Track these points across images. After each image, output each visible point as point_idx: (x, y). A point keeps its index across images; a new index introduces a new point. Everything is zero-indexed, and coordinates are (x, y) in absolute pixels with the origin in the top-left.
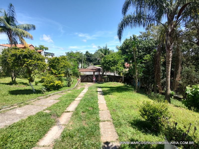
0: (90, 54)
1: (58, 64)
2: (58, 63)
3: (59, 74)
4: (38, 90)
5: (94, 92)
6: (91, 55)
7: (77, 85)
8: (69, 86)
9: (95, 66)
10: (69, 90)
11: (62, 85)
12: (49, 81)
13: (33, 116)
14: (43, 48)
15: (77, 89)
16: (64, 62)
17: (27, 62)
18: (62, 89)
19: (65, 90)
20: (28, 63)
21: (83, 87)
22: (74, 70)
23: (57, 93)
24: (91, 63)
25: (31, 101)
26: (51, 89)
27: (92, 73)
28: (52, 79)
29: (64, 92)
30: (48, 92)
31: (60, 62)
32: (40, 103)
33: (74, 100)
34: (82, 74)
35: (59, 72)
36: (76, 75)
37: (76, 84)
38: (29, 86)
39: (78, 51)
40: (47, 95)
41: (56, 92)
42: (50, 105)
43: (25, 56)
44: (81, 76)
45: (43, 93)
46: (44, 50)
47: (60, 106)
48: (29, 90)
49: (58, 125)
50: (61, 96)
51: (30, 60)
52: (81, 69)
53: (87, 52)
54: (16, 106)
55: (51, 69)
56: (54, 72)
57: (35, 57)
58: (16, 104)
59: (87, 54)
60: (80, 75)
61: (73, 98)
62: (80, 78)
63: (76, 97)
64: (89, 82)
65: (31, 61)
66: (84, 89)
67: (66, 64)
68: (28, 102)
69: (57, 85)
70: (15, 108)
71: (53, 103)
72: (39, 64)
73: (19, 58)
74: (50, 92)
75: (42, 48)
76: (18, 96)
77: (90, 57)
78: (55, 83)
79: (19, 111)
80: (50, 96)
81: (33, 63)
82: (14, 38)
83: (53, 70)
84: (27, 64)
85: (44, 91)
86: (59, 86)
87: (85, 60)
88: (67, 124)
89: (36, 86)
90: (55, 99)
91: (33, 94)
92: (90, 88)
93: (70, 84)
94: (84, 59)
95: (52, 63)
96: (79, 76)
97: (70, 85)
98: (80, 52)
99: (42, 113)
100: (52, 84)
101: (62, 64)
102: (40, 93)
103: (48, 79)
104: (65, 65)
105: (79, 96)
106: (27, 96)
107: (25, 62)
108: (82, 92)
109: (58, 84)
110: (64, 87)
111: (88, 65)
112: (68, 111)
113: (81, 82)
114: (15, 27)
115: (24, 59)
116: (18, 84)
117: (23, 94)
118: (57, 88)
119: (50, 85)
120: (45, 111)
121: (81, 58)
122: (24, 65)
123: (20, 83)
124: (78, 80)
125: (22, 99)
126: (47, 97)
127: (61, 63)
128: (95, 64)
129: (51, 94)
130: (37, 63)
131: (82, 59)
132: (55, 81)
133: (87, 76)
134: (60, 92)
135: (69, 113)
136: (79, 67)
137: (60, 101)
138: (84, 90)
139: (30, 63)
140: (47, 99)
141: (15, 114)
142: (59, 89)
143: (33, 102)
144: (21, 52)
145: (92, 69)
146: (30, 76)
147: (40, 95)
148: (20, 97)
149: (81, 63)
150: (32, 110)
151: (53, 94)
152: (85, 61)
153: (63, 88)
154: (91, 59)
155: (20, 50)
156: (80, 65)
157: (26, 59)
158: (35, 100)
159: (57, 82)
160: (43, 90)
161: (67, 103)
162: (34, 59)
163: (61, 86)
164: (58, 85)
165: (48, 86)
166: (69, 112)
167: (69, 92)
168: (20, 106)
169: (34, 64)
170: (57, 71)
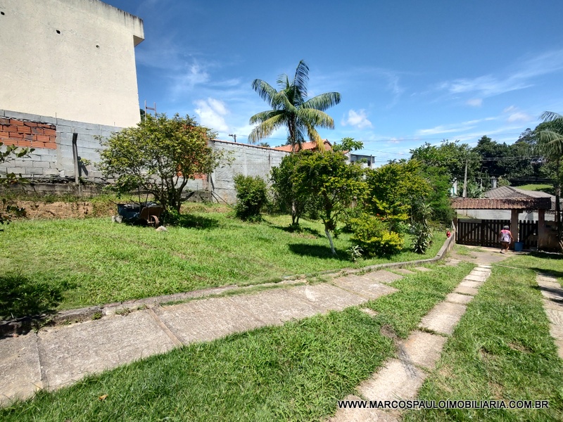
0: (495, 148)
1: (391, 186)
2: (394, 182)
3: (395, 213)
4: (340, 251)
5: (520, 285)
6: (501, 150)
7: (446, 250)
8: (419, 252)
9: (517, 189)
10: (420, 264)
11: (400, 245)
12: (367, 230)
13: (340, 315)
14: (350, 146)
15: (447, 264)
16: (409, 179)
17: (327, 182)
18: (398, 256)
19: (408, 262)
20: (329, 186)
21: (470, 261)
22: (437, 203)
23: (387, 267)
24: (500, 178)
25: (330, 275)
26: (371, 253)
27: (507, 215)
28: (375, 226)
29: (406, 266)
30: (365, 259)
31: (397, 180)
32: (348, 284)
33: (443, 298)
34: (462, 214)
35: (395, 207)
36: (442, 217)
37: (443, 249)
38: (322, 239)
39: (450, 142)
40: (364, 268)
41: (384, 263)
42: (374, 296)
43: (324, 170)
44: (459, 223)
45: (353, 261)
46: (353, 149)
47: (401, 305)
48: (323, 247)
49: (405, 362)
50: (398, 278)
51: (333, 178)
52: (461, 199)
53: (484, 141)
54: (305, 281)
55: (374, 199)
56: (381, 208)
57: (343, 170)
58: (303, 276)
59: (485, 146)
60: (455, 220)
61: (438, 291)
62: (454, 228)
63: (449, 291)
64: (490, 246)
65: (334, 180)
66: (471, 267)
67: (416, 185)
68: (324, 277)
69: (388, 244)
70: (302, 284)
71: (381, 294)
72: (350, 186)
73: (313, 174)
74: (368, 261)
75: (348, 145)
76: (305, 257)
77: (495, 156)
78: (382, 237)
79: (310, 293)
80: (370, 270)
81: (339, 185)
82: (298, 131)
83: (378, 201)
84: (326, 187)
85: (356, 257)
86: (391, 246)
87: (478, 169)
88: (430, 368)
89: (335, 239)
90: (385, 284)
91: (333, 259)
92: (499, 269)
93: (422, 245)
94: (473, 165)
95: (377, 184)
96: (450, 224)
97: (424, 249)
98: (457, 144)
99: (359, 313)
100: (374, 239)
101: (405, 184)
102: (348, 260)
103: (367, 225)
104: (412, 187)
105: (457, 290)
106: (322, 262)
107: (323, 181)
108: (468, 277)
109: (390, 241)
110: (406, 251)
111: (488, 186)
112: (430, 328)
113: (458, 242)
114: (302, 106)
115: (321, 176)
116: (302, 232)
117: (314, 255)
118: (387, 251)
119: (369, 242)
120: (363, 310)
121: (459, 163)
122: (320, 190)
123: (306, 229)
124: (448, 235)
125: (312, 266)
126: (362, 273)
127: (401, 182)
128: (515, 183)
129: (372, 267)
130: (347, 185)
131: (464, 168)
132: (382, 233)
133: (485, 223)
134: (394, 264)
135: (434, 336)
136: (452, 192)
137: (398, 290)
138: (473, 272)
139: (332, 185)
140: (363, 277)
141: (304, 298)
142: (393, 257)
143: (335, 278)
144: (316, 160)
145: (509, 202)
146: (328, 216)
147: (347, 263)
148: (309, 262)
149: (461, 179)
150: (334, 298)
151: (376, 266)
152: (475, 170)
153: (403, 256)
154: (499, 164)
155: (314, 157)
156: (455, 185)
157: (324, 177)
158: (337, 274)
159: (387, 236)
160: (353, 252)
161: (421, 303)
162: (339, 176)
163: (398, 247)
164: (391, 243)
165: (365, 243)
166: (432, 332)
167: (423, 269)
168: (311, 283)
169: (339, 188)
170: (387, 206)
